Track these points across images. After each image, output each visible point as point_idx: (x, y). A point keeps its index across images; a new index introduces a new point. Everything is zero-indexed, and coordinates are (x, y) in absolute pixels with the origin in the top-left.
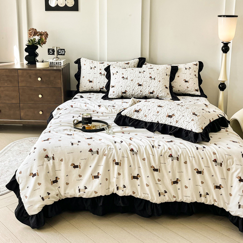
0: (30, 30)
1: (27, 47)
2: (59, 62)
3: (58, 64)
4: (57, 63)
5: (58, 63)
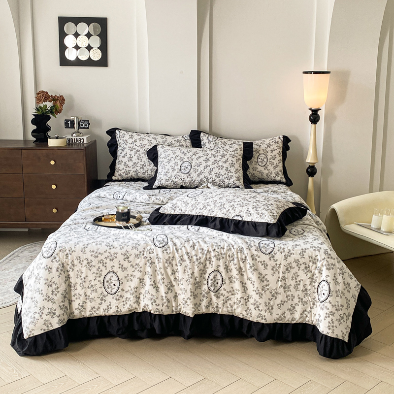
0: (39, 94)
3: (79, 142)
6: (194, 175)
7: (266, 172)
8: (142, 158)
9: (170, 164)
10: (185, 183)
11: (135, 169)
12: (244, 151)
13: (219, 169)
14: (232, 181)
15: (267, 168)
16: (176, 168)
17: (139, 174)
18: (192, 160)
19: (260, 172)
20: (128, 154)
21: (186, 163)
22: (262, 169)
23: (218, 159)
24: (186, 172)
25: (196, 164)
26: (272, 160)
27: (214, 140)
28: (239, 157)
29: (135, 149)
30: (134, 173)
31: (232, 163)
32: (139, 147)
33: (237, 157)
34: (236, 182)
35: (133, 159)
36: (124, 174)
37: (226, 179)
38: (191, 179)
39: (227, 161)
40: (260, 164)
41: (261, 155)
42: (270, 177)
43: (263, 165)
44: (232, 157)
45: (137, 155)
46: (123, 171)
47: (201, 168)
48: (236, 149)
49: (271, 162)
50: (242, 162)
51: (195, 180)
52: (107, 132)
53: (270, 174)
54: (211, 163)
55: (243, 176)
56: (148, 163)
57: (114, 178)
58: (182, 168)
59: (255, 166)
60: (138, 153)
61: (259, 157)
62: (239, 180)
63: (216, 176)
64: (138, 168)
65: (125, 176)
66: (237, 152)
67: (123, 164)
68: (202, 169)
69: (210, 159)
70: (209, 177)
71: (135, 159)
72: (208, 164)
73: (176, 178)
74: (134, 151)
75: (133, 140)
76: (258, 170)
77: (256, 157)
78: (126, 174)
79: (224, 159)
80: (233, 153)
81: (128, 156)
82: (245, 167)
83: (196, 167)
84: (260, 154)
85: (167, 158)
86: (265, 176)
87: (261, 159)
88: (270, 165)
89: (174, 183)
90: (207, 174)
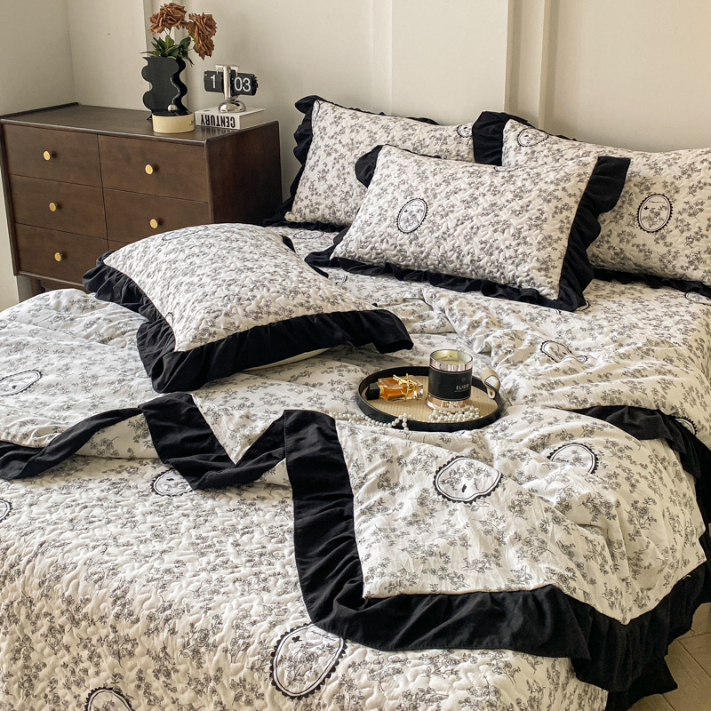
1: (146, 63)
2: (230, 115)
3: (226, 124)
4: (223, 122)
6: (427, 240)
7: (660, 249)
8: (346, 176)
9: (381, 201)
10: (405, 257)
11: (329, 202)
12: (590, 183)
13: (495, 231)
14: (523, 268)
15: (663, 237)
16: (389, 213)
17: (338, 214)
18: (435, 196)
19: (641, 248)
20: (320, 163)
21: (416, 202)
22: (649, 240)
23: (501, 201)
24: (409, 229)
25: (440, 209)
26: (685, 216)
27: (532, 142)
28: (567, 200)
29: (336, 151)
30: (327, 211)
31: (538, 218)
32: (346, 148)
33: (559, 199)
34: (534, 274)
35: (329, 177)
36: (308, 210)
37: (510, 261)
38: (419, 249)
39: (525, 208)
40: (646, 224)
41: (653, 199)
42: (670, 266)
43: (654, 228)
44: (545, 200)
45: (337, 166)
46: (306, 202)
47: (451, 222)
48: (567, 178)
49: (682, 221)
50: (572, 217)
51: (428, 254)
52: (298, 105)
53: (670, 258)
54: (480, 210)
55: (566, 260)
56: (359, 190)
57: (289, 217)
58: (404, 215)
59: (627, 229)
60: (340, 161)
61: (647, 204)
62: (547, 269)
63: (482, 249)
64: (337, 200)
65: (309, 217)
66: (567, 185)
67: (308, 184)
68: (451, 225)
69: (481, 199)
70: (465, 249)
71: (331, 178)
72: (471, 212)
73: (382, 241)
74: (334, 155)
75: (338, 130)
76: (635, 241)
77: (637, 202)
78: (311, 212)
79: (516, 205)
80: (552, 187)
81: (321, 167)
82: (580, 233)
83: (438, 218)
84: (651, 196)
85: (382, 185)
86: (654, 263)
87: (652, 211)
88: (676, 232)
89: (378, 254)
90: (460, 241)
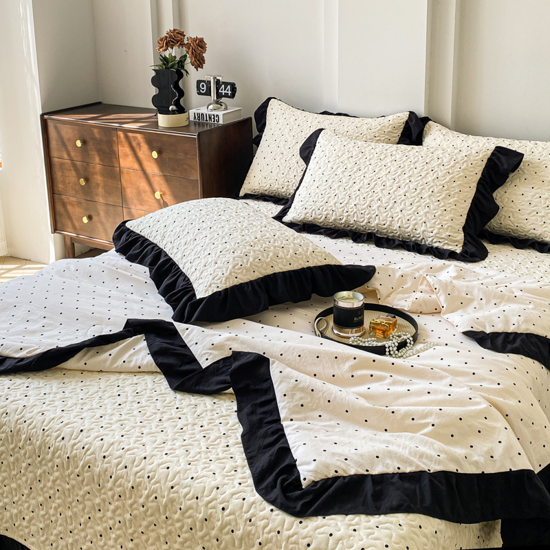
1: (154, 74)
2: (215, 113)
3: (213, 120)
4: (210, 118)
5: (213, 117)
